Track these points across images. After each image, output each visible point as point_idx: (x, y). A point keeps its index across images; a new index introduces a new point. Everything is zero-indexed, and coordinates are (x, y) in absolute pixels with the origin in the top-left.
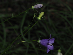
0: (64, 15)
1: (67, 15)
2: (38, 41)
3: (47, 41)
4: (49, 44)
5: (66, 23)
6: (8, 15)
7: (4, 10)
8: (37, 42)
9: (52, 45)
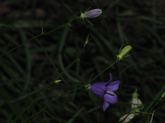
3: (104, 87)
4: (108, 92)
5: (154, 41)
6: (36, 24)
7: (28, 13)
9: (113, 95)
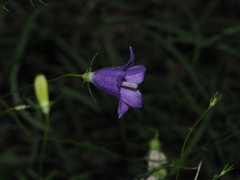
0: (165, 34)
1: (175, 35)
2: (84, 76)
8: (82, 80)
